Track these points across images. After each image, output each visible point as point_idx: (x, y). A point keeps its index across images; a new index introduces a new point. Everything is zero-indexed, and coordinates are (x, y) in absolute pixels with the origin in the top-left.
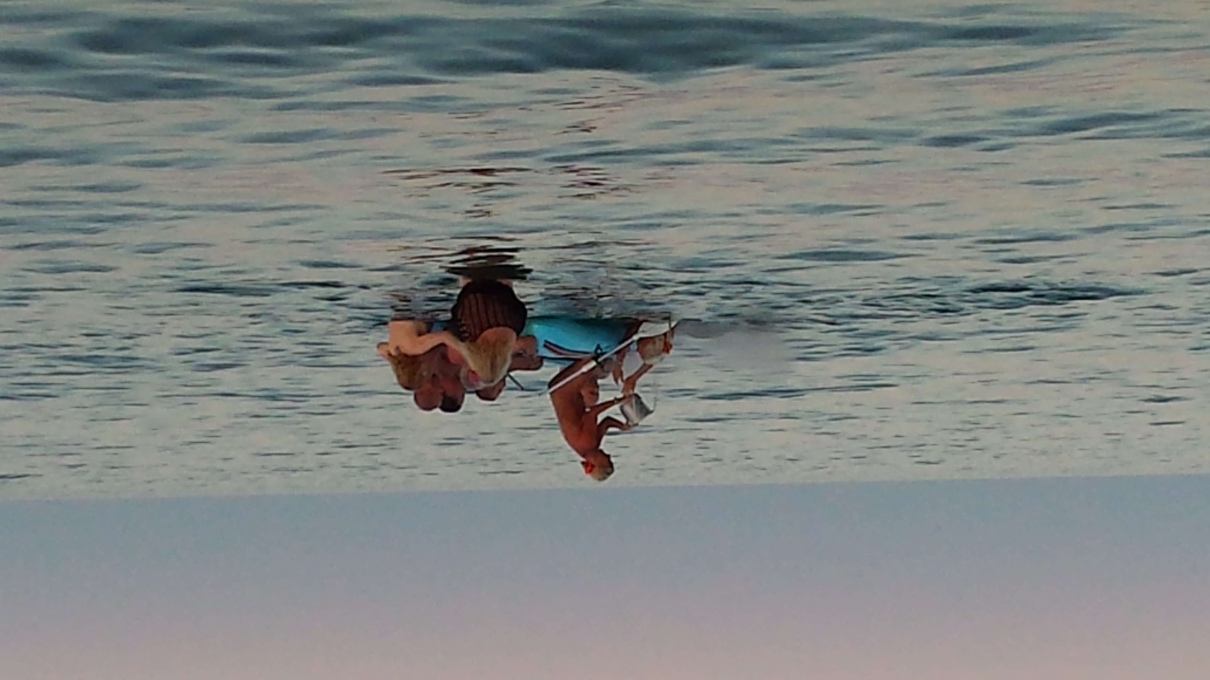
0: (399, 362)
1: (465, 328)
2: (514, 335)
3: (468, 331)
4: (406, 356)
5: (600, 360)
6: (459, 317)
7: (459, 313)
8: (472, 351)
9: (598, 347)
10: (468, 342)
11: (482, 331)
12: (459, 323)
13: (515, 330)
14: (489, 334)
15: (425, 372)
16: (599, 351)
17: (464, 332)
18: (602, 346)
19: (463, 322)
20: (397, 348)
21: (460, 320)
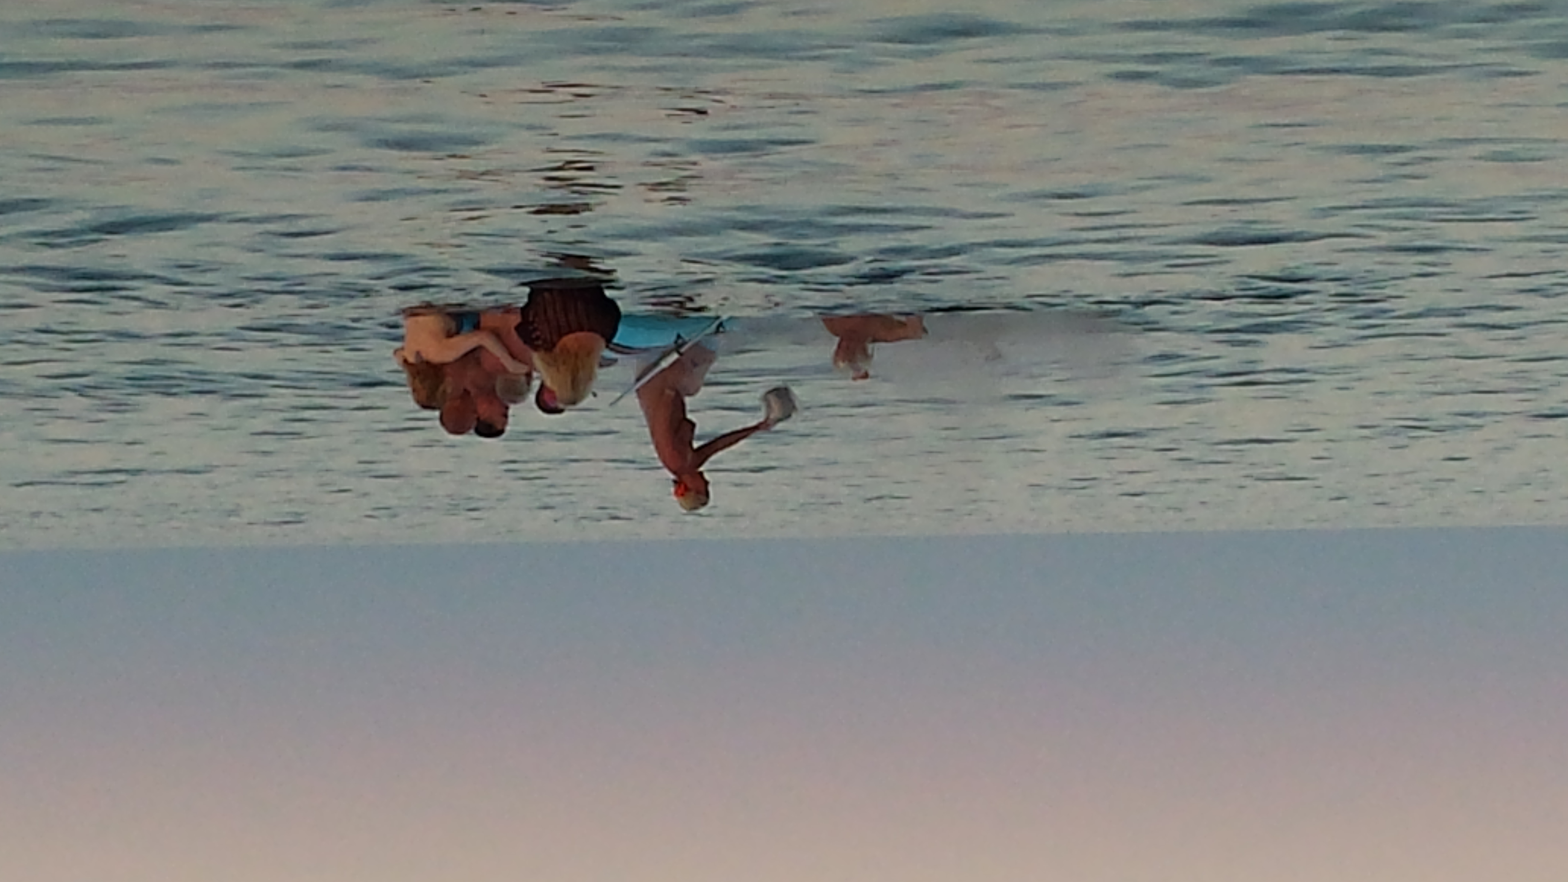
0: (418, 373)
1: (538, 333)
2: (603, 343)
3: (543, 337)
4: (428, 363)
5: (683, 350)
6: (531, 319)
7: (531, 313)
8: (548, 364)
9: (679, 336)
10: (542, 352)
11: (561, 336)
12: (531, 328)
13: (603, 336)
14: (569, 340)
15: (449, 386)
16: (680, 341)
17: (538, 338)
18: (683, 335)
19: (536, 325)
20: (418, 354)
21: (533, 322)
